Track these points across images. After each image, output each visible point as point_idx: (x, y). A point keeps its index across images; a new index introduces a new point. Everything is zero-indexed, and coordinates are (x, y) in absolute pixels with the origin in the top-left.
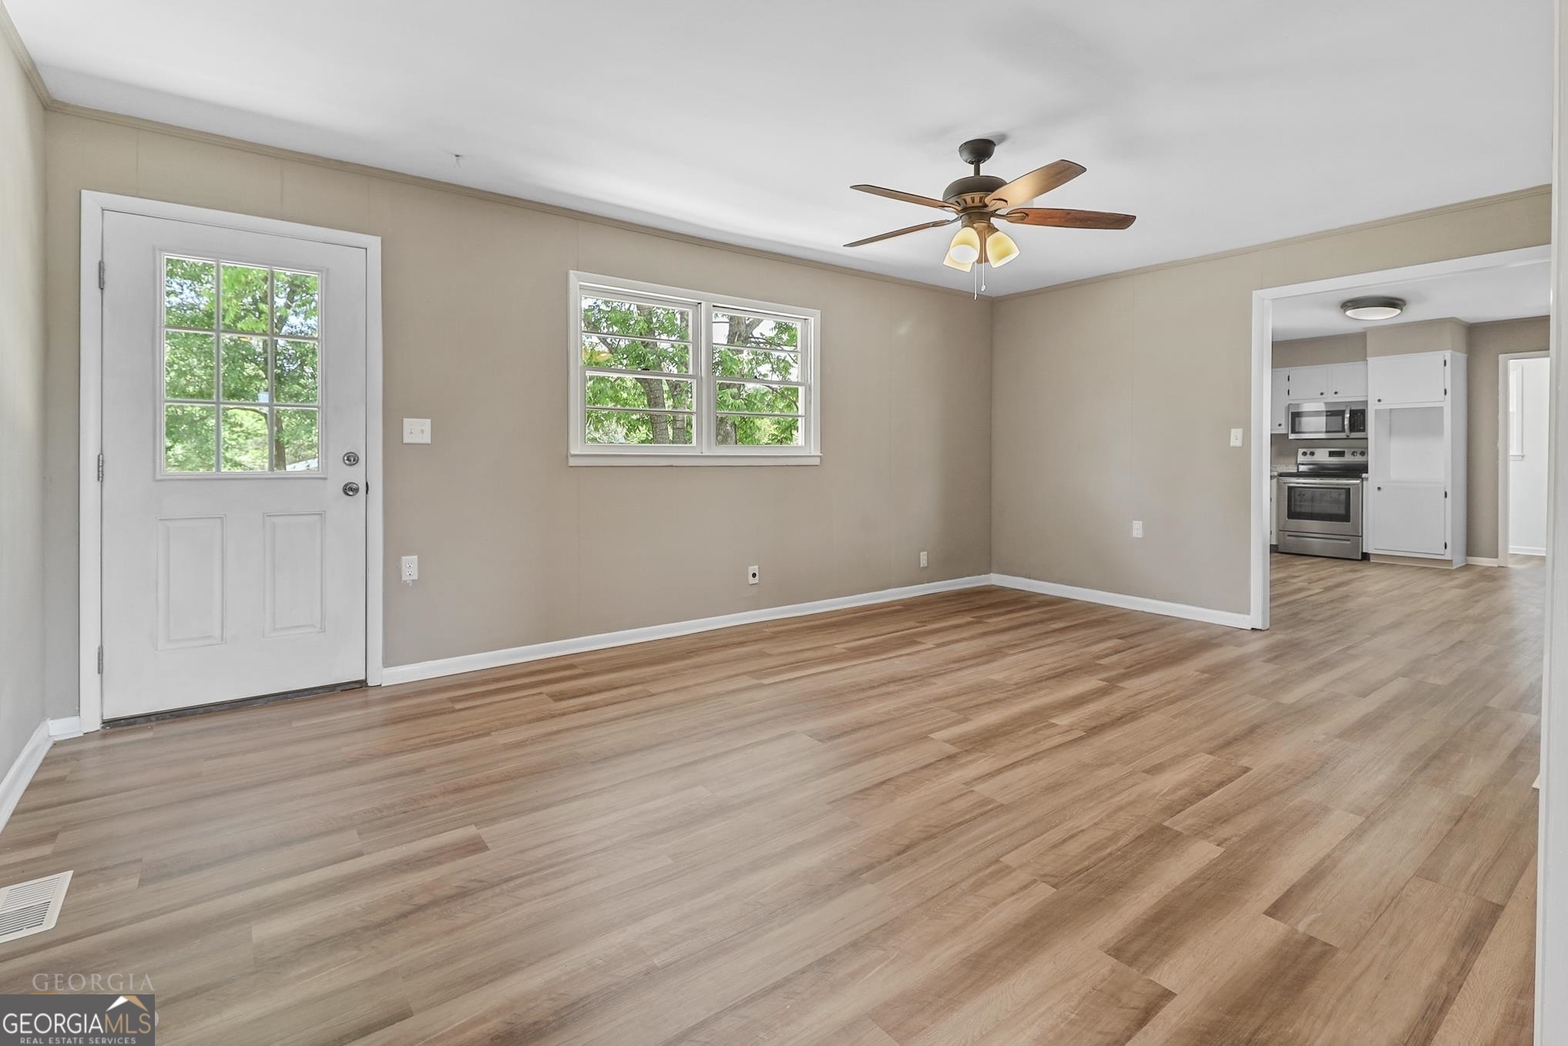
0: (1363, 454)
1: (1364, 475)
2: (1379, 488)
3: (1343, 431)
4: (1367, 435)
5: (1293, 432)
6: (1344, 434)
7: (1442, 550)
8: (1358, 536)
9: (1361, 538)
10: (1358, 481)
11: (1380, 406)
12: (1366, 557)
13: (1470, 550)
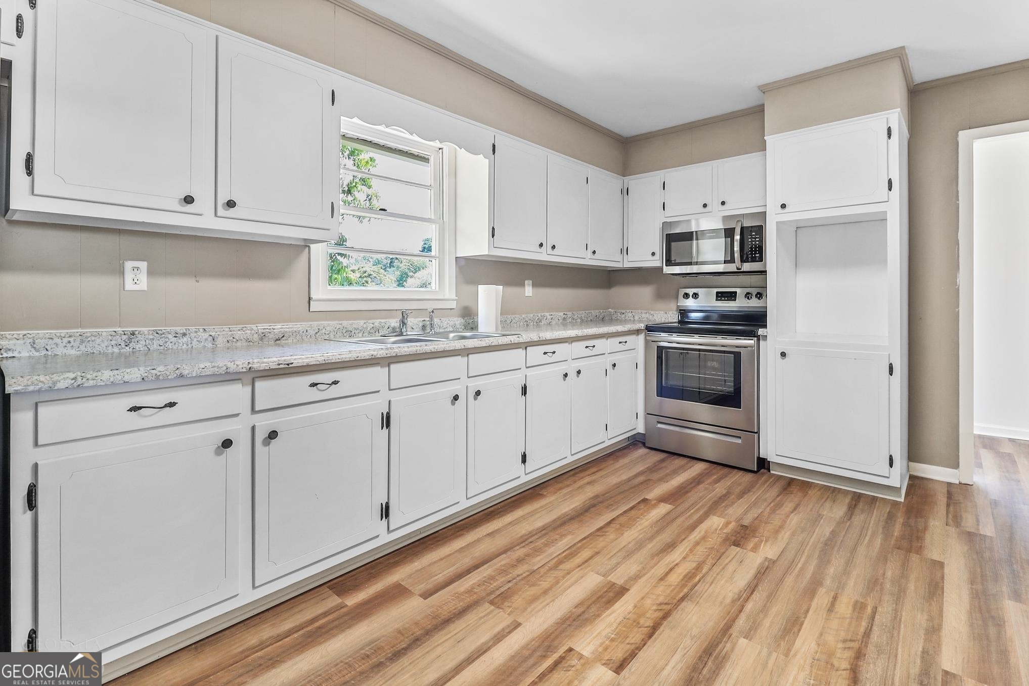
0: (759, 296)
1: (761, 331)
2: (783, 355)
3: (732, 261)
4: (765, 266)
5: (669, 262)
6: (734, 265)
7: (884, 469)
8: (752, 431)
9: (756, 435)
10: (753, 342)
11: (785, 216)
12: (763, 464)
13: (914, 452)
